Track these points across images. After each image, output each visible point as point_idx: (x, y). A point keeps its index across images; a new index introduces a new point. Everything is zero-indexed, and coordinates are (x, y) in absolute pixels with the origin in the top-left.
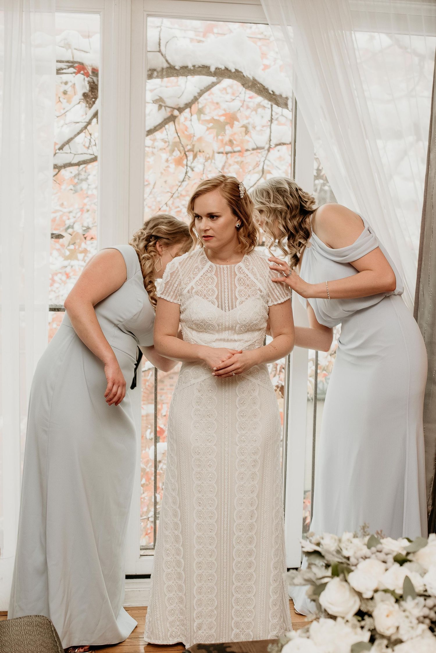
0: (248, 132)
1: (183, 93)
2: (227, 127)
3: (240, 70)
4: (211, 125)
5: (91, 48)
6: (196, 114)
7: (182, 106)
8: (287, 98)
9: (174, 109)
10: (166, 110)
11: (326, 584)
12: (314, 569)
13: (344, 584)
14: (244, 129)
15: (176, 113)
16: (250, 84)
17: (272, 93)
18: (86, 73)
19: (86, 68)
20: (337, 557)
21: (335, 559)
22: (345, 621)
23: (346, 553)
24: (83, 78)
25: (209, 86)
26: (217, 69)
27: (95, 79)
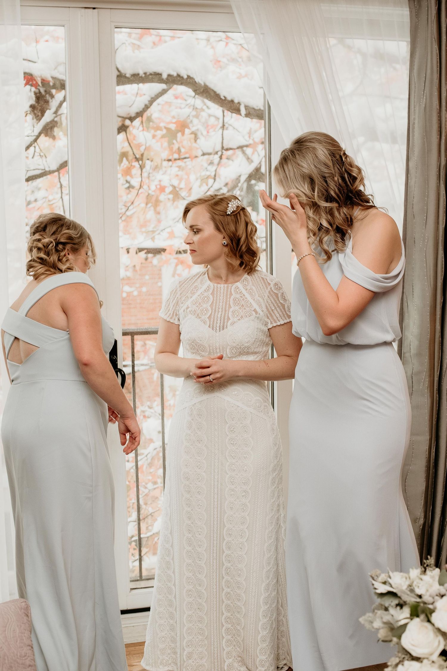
0: (197, 139)
1: (134, 102)
2: (179, 135)
3: (191, 76)
4: (159, 133)
5: (38, 58)
6: (146, 122)
7: (133, 115)
8: (239, 103)
9: (126, 118)
11: (405, 625)
12: (392, 611)
13: (427, 624)
14: (193, 136)
15: (127, 122)
16: (202, 90)
17: (223, 98)
18: (34, 84)
19: (36, 78)
20: (412, 597)
21: (411, 599)
22: (431, 662)
23: (418, 591)
24: (30, 89)
25: (160, 93)
26: (169, 75)
27: (42, 90)
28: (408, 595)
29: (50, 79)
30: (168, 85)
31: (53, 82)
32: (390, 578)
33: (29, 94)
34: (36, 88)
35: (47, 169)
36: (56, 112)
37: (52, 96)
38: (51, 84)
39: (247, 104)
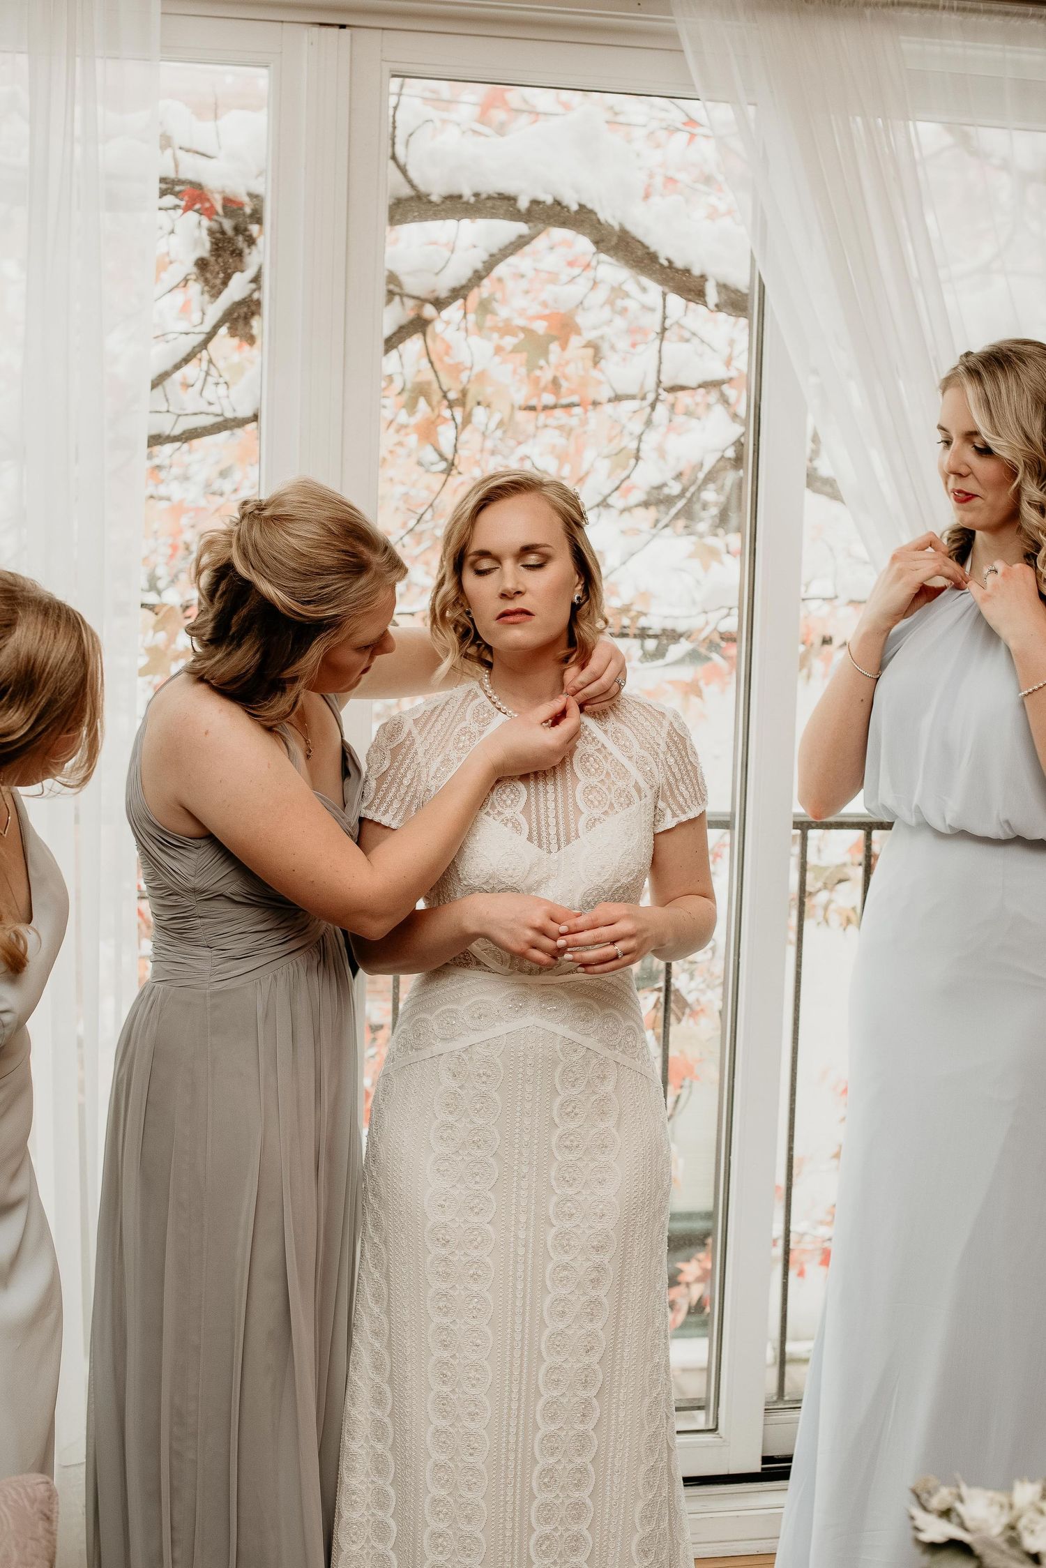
0: (601, 358)
1: (447, 262)
2: (554, 347)
3: (590, 206)
4: (509, 342)
5: (220, 148)
6: (476, 312)
7: (443, 294)
8: (703, 278)
9: (426, 301)
10: (402, 303)
14: (590, 351)
15: (429, 311)
16: (614, 240)
17: (665, 263)
18: (207, 209)
19: (210, 196)
20: (1013, 1558)
23: (1032, 1544)
24: (197, 221)
25: (512, 243)
26: (535, 202)
27: (228, 225)
28: (1002, 1552)
29: (246, 199)
30: (531, 224)
31: (252, 207)
32: (961, 1499)
33: (197, 233)
34: (210, 219)
35: (229, 415)
36: (256, 279)
37: (251, 241)
38: (248, 210)
39: (722, 281)
